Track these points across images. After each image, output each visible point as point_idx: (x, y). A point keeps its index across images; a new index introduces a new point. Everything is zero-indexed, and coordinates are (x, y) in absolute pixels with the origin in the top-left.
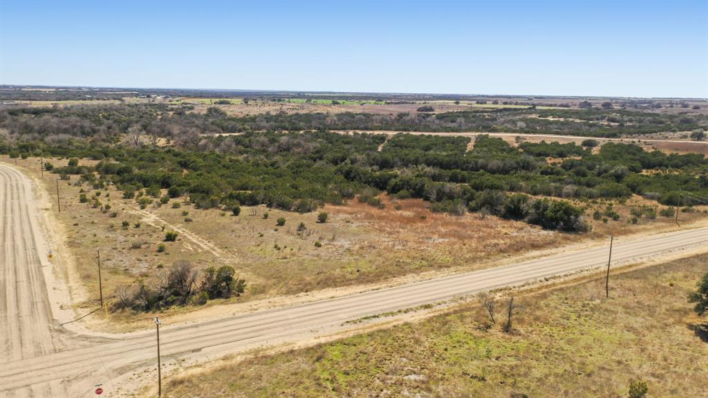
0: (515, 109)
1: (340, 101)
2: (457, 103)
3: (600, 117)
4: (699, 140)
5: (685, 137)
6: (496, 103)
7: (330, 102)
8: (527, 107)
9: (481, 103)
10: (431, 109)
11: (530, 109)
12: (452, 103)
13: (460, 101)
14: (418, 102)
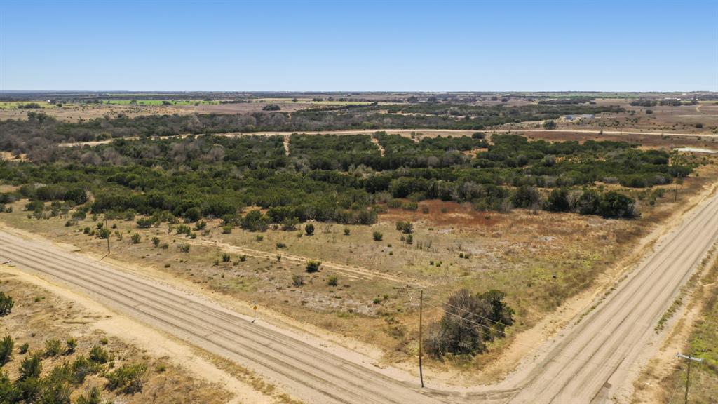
0: (360, 106)
1: (170, 101)
2: (295, 101)
3: (443, 111)
4: (550, 129)
5: (538, 126)
6: (331, 100)
7: (160, 102)
8: (370, 103)
9: (318, 101)
10: (277, 108)
11: (372, 104)
12: (289, 101)
13: (298, 99)
14: (254, 100)
